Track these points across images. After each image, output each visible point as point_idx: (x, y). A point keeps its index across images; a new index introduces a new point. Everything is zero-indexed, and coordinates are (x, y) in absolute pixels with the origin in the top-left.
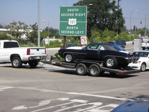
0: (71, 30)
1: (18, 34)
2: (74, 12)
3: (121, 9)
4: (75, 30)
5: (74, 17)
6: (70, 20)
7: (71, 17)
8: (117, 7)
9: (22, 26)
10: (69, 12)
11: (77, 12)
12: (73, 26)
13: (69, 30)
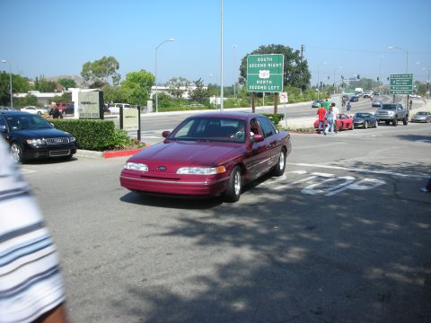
0: (263, 85)
1: (179, 93)
2: (267, 63)
3: (306, 61)
4: (267, 85)
5: (266, 69)
6: (260, 71)
7: (262, 69)
8: (301, 58)
9: (184, 82)
10: (260, 63)
11: (270, 62)
12: (266, 79)
13: (260, 85)
